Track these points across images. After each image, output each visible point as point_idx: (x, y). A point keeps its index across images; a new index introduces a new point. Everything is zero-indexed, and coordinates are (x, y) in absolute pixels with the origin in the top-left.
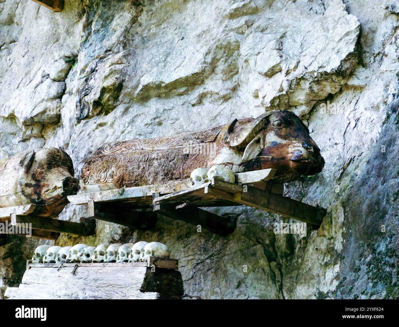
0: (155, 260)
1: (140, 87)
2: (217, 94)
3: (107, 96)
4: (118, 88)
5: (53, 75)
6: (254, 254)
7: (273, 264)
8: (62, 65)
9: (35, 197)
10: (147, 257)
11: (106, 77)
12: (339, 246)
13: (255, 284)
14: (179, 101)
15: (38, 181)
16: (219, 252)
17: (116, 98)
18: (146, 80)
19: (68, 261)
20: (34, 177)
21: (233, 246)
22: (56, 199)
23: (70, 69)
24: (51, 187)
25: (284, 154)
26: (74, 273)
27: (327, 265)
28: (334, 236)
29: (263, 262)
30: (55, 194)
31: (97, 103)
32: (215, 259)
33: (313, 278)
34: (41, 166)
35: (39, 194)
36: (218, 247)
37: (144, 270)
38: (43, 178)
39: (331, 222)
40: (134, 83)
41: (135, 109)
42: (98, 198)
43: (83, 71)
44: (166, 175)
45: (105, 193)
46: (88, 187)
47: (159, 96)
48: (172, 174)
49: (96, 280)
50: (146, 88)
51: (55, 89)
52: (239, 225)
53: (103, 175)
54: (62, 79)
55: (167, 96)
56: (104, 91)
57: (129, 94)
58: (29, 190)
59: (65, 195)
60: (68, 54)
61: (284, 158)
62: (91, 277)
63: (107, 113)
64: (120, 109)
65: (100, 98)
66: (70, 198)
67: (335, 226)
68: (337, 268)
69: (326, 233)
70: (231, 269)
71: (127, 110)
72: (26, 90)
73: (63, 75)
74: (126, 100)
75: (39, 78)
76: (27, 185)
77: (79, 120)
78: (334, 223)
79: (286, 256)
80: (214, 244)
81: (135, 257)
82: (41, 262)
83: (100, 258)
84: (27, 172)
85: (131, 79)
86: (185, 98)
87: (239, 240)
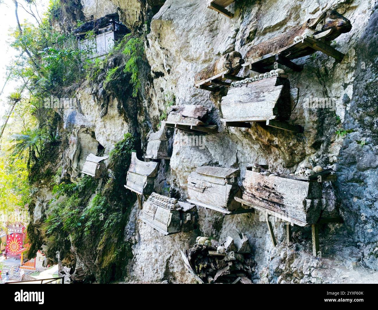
0: (280, 74)
1: (263, 29)
2: (292, 26)
3: (251, 35)
4: (255, 31)
5: (232, 36)
6: (312, 76)
7: (320, 78)
8: (234, 32)
9: (230, 67)
10: (277, 74)
11: (251, 28)
12: (353, 65)
13: (314, 86)
14: (277, 32)
15: (231, 62)
16: (298, 77)
17: (254, 35)
18: (265, 26)
19: (244, 84)
20: (229, 61)
21: (303, 74)
22: (237, 67)
23: (237, 33)
24: (235, 63)
25: (334, 25)
26: (247, 87)
27: (347, 73)
28: (350, 62)
29: (316, 78)
30: (237, 65)
31: (248, 38)
32: (297, 80)
33: (340, 79)
34: (231, 57)
35: (231, 66)
36: (297, 75)
37: (276, 79)
38: (232, 61)
39: (348, 57)
40: (261, 28)
41: (261, 38)
42: (253, 62)
43: (242, 31)
44: (280, 47)
45: (255, 60)
46: (249, 60)
47: (270, 32)
48: (283, 46)
49: (255, 87)
50: (266, 29)
51: (232, 41)
52: (304, 67)
53: (254, 54)
54: (234, 37)
55: (273, 31)
56: (250, 33)
57: (259, 33)
58: (228, 66)
59: (240, 65)
60: (236, 29)
61: (334, 26)
62: (254, 86)
63: (251, 41)
64: (256, 38)
65: (249, 36)
66: (242, 65)
67: (350, 58)
68: (353, 73)
69: (346, 62)
70: (303, 82)
71: (258, 38)
72: (223, 44)
73: (235, 36)
74: (258, 35)
75: (227, 39)
76: (227, 64)
77: (241, 46)
78: (349, 57)
79: (325, 75)
80: (296, 75)
81: (271, 75)
82: (233, 86)
83: (256, 79)
84: (227, 59)
85: (259, 27)
86: (279, 30)
87: (306, 72)
